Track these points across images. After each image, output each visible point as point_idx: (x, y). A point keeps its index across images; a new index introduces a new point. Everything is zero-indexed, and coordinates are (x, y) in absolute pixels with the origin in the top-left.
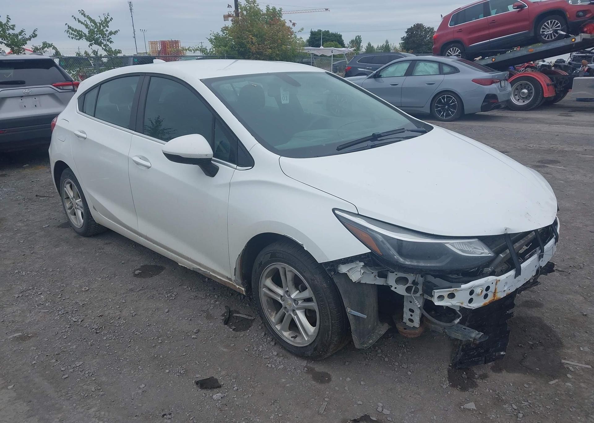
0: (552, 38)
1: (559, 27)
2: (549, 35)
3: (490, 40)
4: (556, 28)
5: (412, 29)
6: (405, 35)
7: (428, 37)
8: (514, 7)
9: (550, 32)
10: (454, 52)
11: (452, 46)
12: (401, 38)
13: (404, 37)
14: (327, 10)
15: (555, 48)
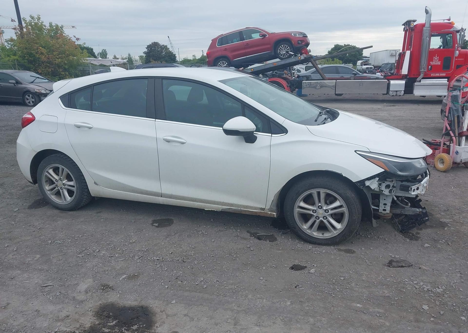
0: (285, 56)
1: (288, 49)
2: (283, 55)
3: (247, 57)
4: (287, 50)
5: (151, 45)
6: (146, 50)
7: (164, 52)
8: (260, 36)
9: (284, 53)
10: (223, 64)
11: (221, 60)
12: (143, 52)
13: (145, 52)
14: (73, 27)
15: (290, 63)
